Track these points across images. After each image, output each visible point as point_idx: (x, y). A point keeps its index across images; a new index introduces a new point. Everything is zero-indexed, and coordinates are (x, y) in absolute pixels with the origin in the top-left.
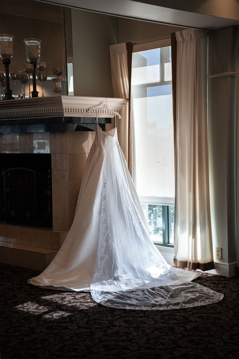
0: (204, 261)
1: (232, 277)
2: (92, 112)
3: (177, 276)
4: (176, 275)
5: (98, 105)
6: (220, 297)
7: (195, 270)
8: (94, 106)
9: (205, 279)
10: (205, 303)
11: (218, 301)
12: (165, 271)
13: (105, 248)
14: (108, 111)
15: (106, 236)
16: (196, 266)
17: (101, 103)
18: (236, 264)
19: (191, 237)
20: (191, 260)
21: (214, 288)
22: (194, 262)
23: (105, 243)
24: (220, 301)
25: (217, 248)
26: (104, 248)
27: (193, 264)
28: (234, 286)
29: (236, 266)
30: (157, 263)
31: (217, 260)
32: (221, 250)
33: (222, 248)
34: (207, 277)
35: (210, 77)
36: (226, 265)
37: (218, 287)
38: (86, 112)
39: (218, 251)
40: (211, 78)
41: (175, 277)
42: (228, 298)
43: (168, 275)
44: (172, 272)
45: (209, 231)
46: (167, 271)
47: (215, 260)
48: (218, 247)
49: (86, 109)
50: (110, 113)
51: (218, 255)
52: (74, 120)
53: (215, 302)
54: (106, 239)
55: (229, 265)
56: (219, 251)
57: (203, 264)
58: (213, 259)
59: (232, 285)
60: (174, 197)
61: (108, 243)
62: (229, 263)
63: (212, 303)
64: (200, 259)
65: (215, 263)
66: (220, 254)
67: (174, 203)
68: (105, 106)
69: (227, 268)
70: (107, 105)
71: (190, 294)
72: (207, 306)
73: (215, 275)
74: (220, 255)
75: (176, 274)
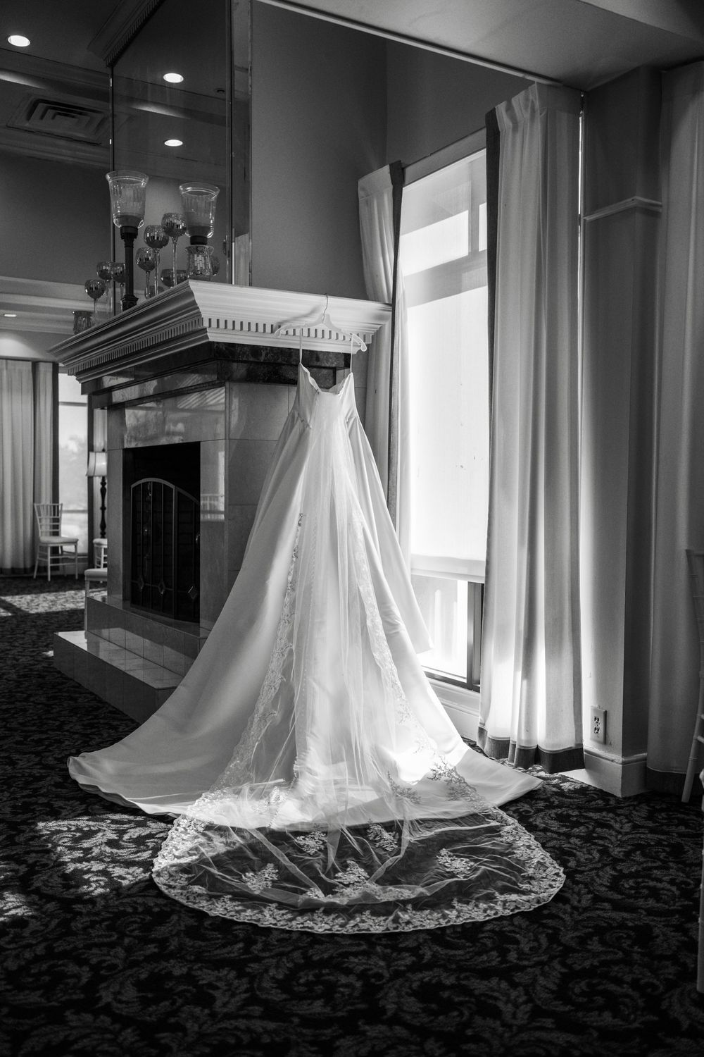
0: (553, 745)
1: (630, 798)
2: (291, 332)
3: (467, 785)
4: (464, 782)
5: (306, 316)
6: (553, 883)
7: (526, 768)
8: (296, 319)
9: (546, 800)
10: (489, 912)
11: (537, 906)
12: (435, 768)
13: (278, 689)
14: (337, 334)
15: (286, 656)
16: (530, 757)
17: (313, 312)
18: (645, 759)
19: (520, 674)
20: (516, 740)
21: (555, 839)
22: (523, 745)
23: (280, 676)
24: (543, 903)
25: (595, 710)
26: (275, 689)
27: (520, 750)
28: (620, 837)
29: (646, 764)
30: (417, 742)
31: (594, 743)
32: (603, 717)
33: (606, 711)
34: (556, 793)
35: (588, 218)
36: (614, 759)
37: (568, 836)
38: (272, 332)
39: (596, 719)
40: (592, 222)
41: (460, 786)
42: (579, 894)
43: (443, 778)
44: (456, 772)
45: (572, 661)
46: (443, 766)
47: (589, 744)
48: (597, 706)
49: (272, 326)
50: (344, 339)
51: (596, 729)
52: (240, 351)
53: (523, 909)
54: (283, 665)
55: (623, 763)
56: (598, 720)
57: (550, 754)
58: (582, 740)
59: (617, 831)
60: (485, 560)
61: (289, 678)
62: (623, 756)
63: (512, 910)
64: (542, 738)
65: (586, 751)
66: (601, 726)
67: (484, 575)
68: (325, 318)
69: (618, 769)
70: (328, 316)
71: (465, 860)
72: (488, 927)
73: (584, 786)
74: (601, 731)
75: (464, 779)
